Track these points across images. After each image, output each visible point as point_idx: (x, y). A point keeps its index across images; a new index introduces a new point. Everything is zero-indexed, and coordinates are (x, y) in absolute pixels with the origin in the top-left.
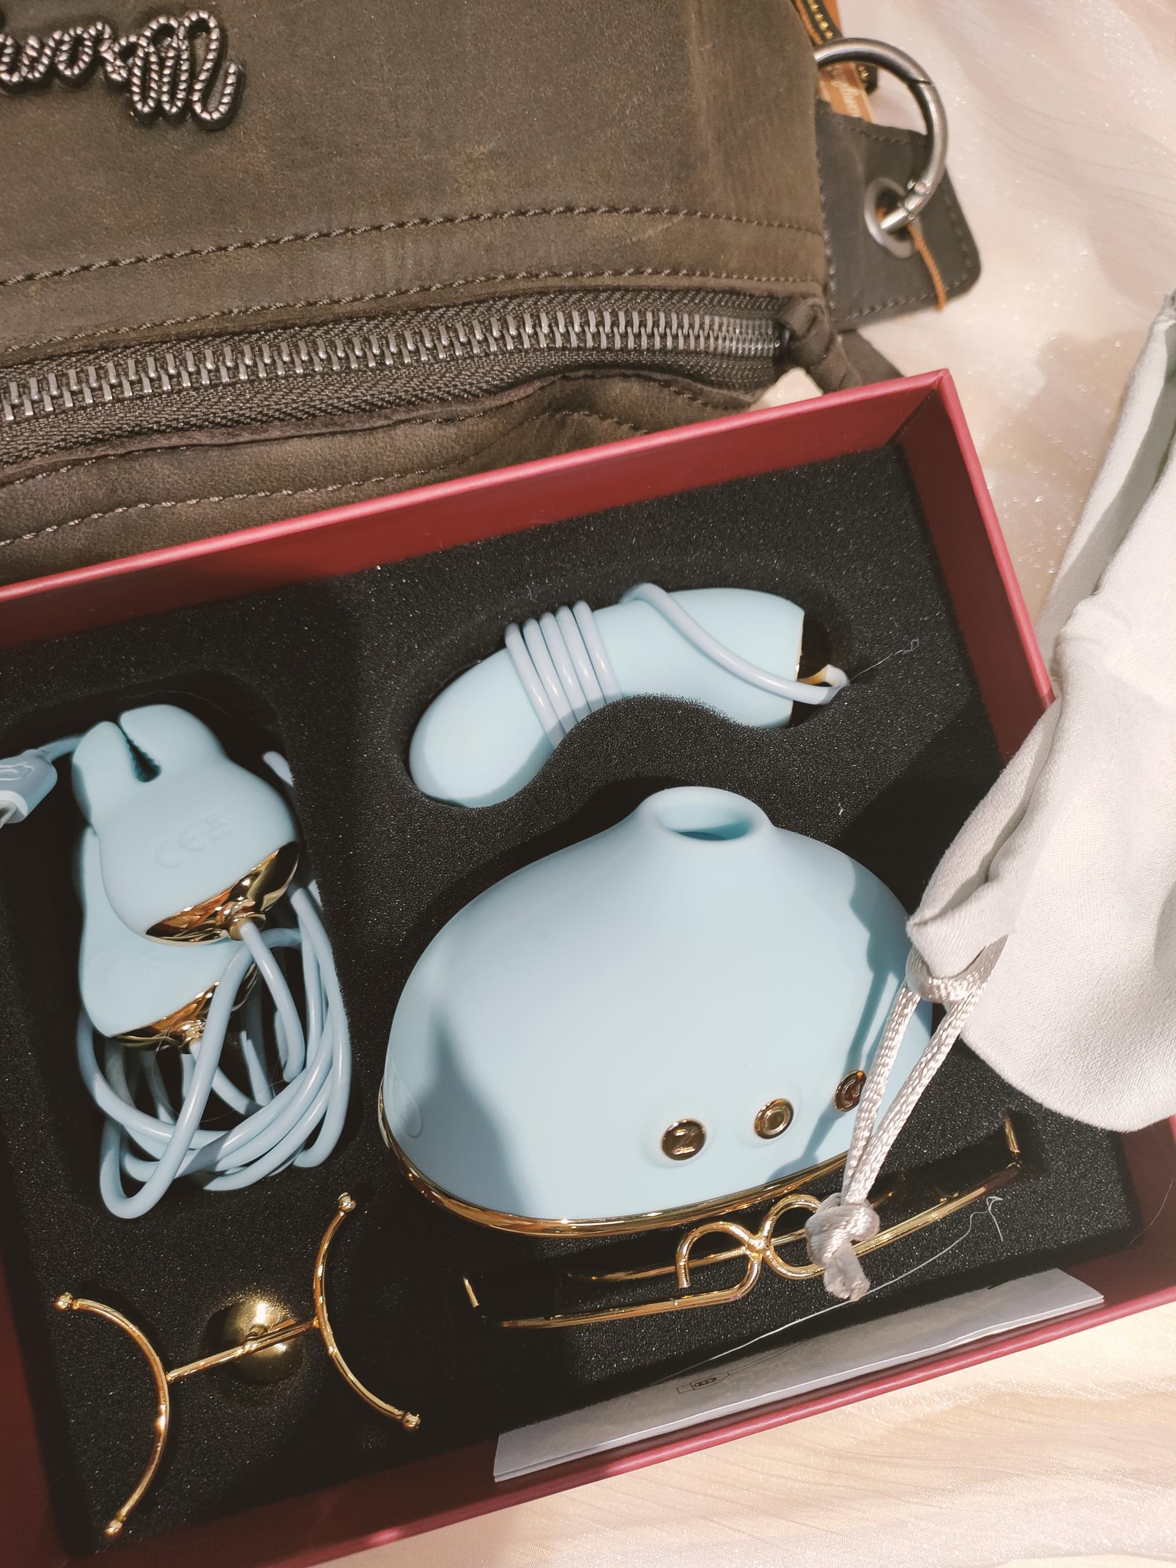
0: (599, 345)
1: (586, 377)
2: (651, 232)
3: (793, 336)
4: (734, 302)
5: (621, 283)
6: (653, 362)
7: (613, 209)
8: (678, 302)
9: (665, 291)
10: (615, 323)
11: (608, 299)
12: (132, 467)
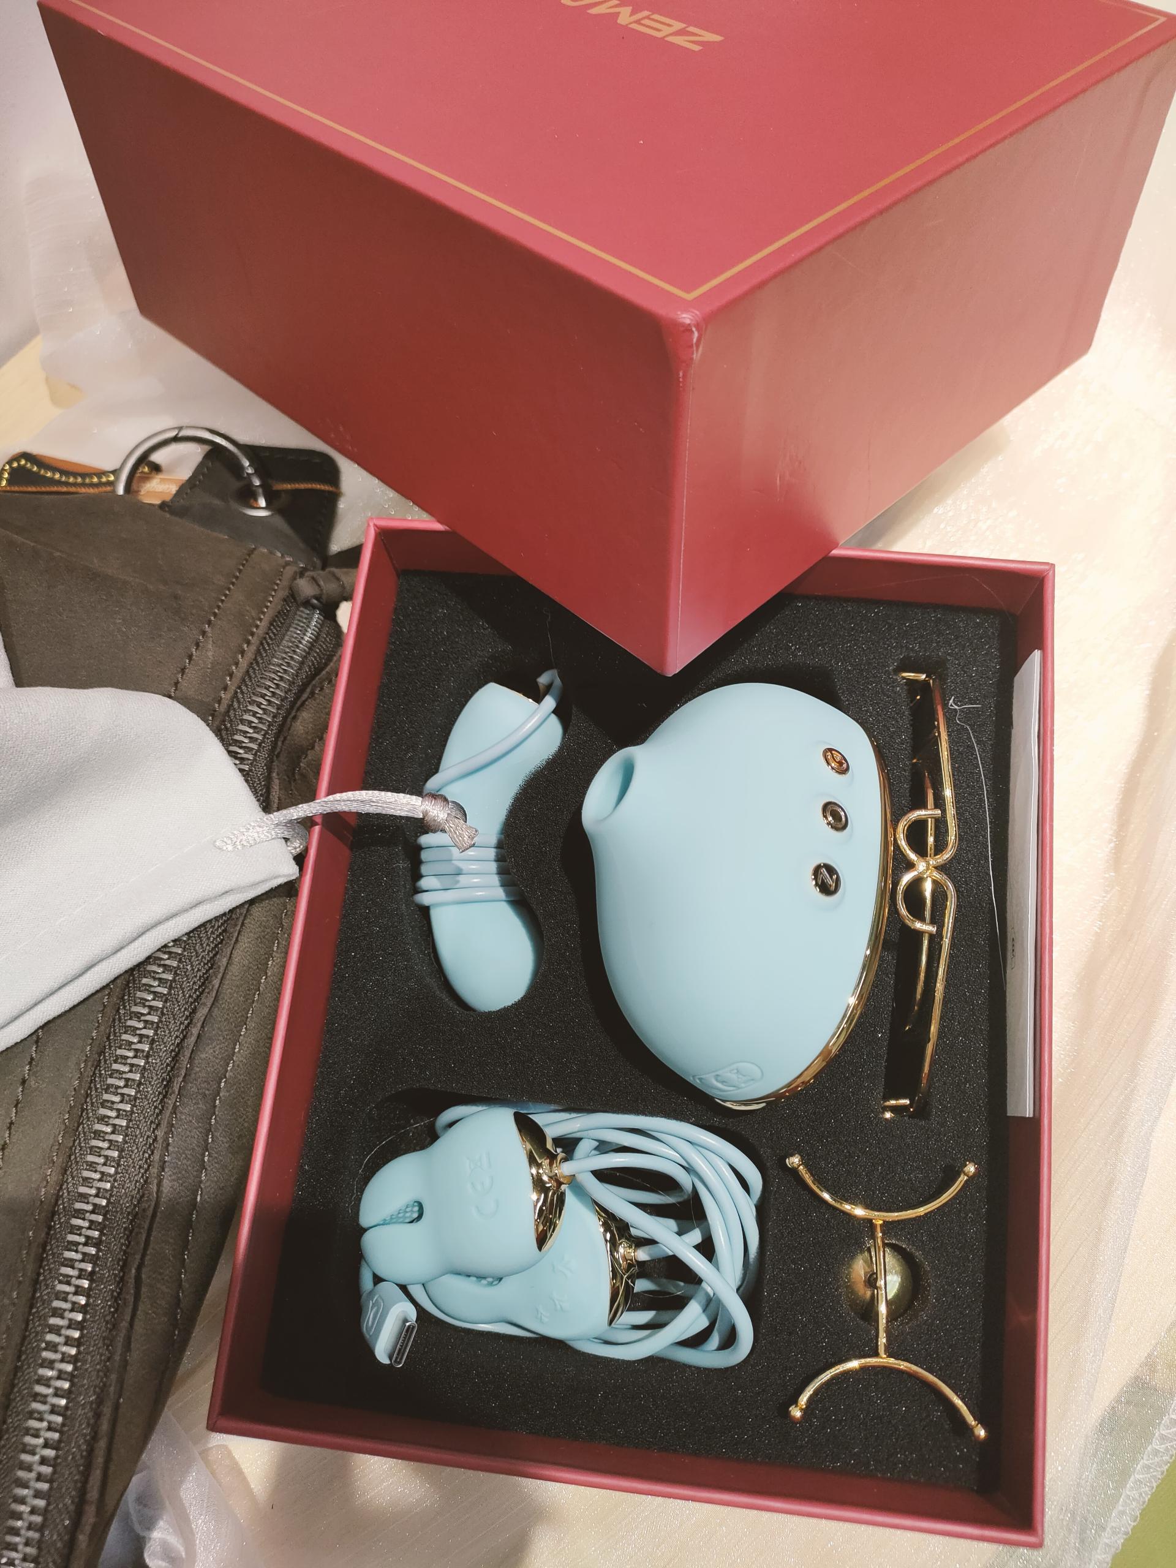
0: (268, 721)
1: (283, 742)
2: (210, 654)
3: (317, 598)
4: (278, 625)
5: (234, 688)
6: (295, 694)
7: (183, 671)
8: (262, 659)
9: (252, 663)
10: (259, 705)
11: (239, 702)
12: (195, 1074)
